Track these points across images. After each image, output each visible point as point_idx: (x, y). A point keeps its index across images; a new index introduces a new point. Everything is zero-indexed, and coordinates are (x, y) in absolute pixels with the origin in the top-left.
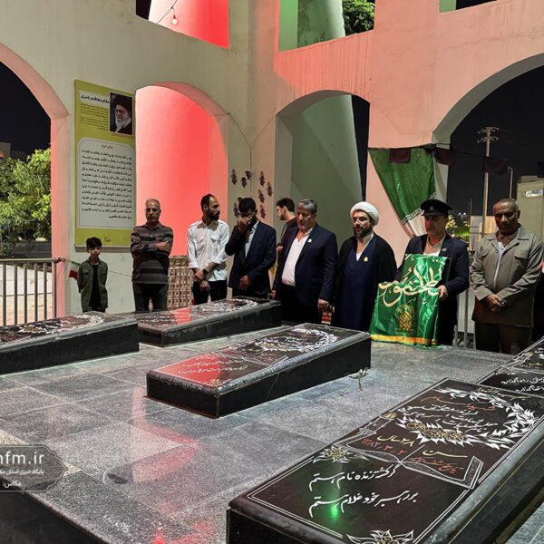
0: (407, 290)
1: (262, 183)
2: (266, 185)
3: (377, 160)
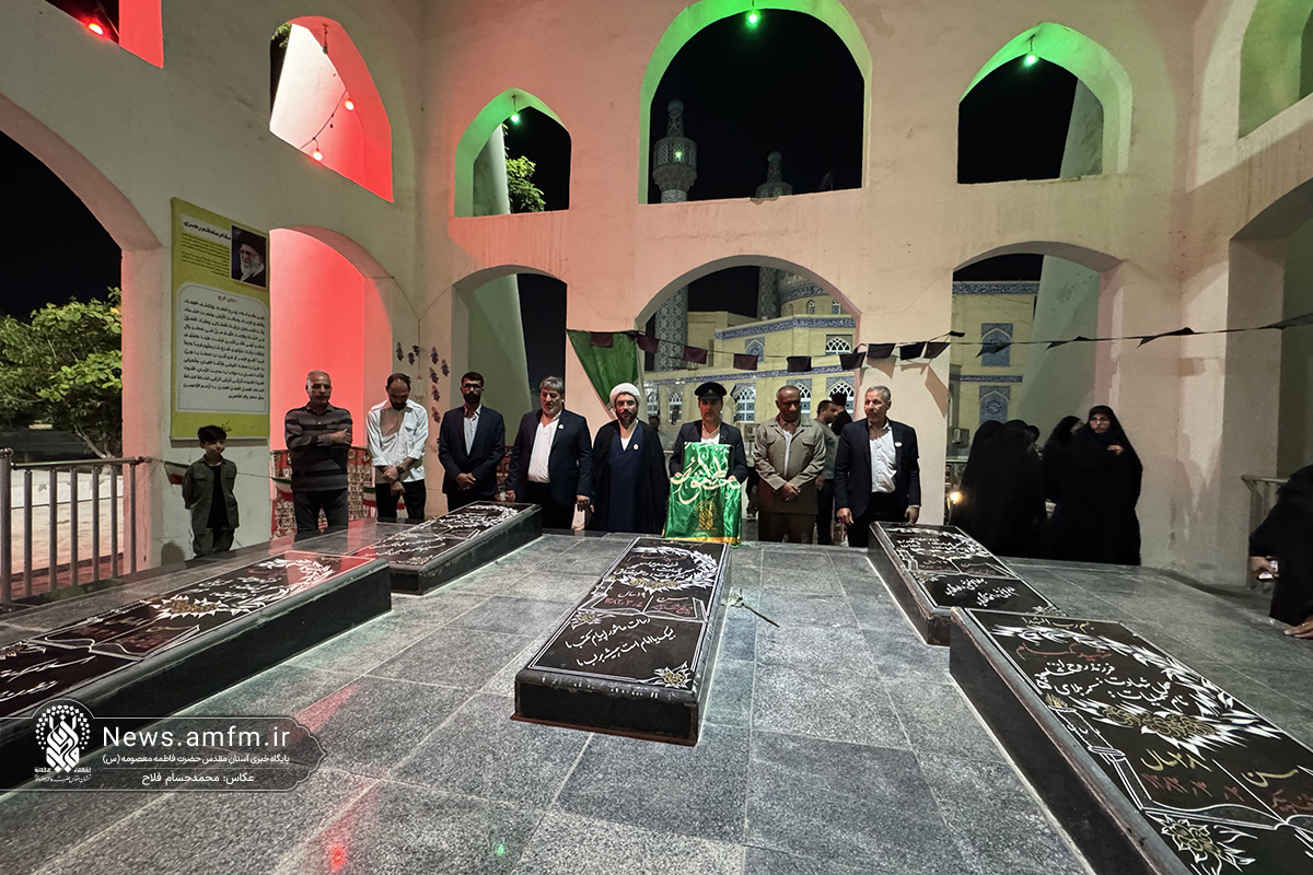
0: (707, 484)
1: (435, 360)
2: (440, 363)
3: (577, 342)
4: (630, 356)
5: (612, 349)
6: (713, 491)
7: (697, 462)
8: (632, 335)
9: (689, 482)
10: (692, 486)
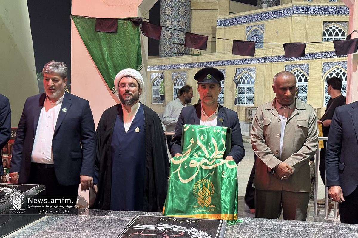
0: (205, 164)
3: (82, 27)
4: (134, 43)
5: (117, 36)
6: (211, 171)
7: (195, 144)
8: (136, 22)
9: (188, 162)
10: (191, 166)
